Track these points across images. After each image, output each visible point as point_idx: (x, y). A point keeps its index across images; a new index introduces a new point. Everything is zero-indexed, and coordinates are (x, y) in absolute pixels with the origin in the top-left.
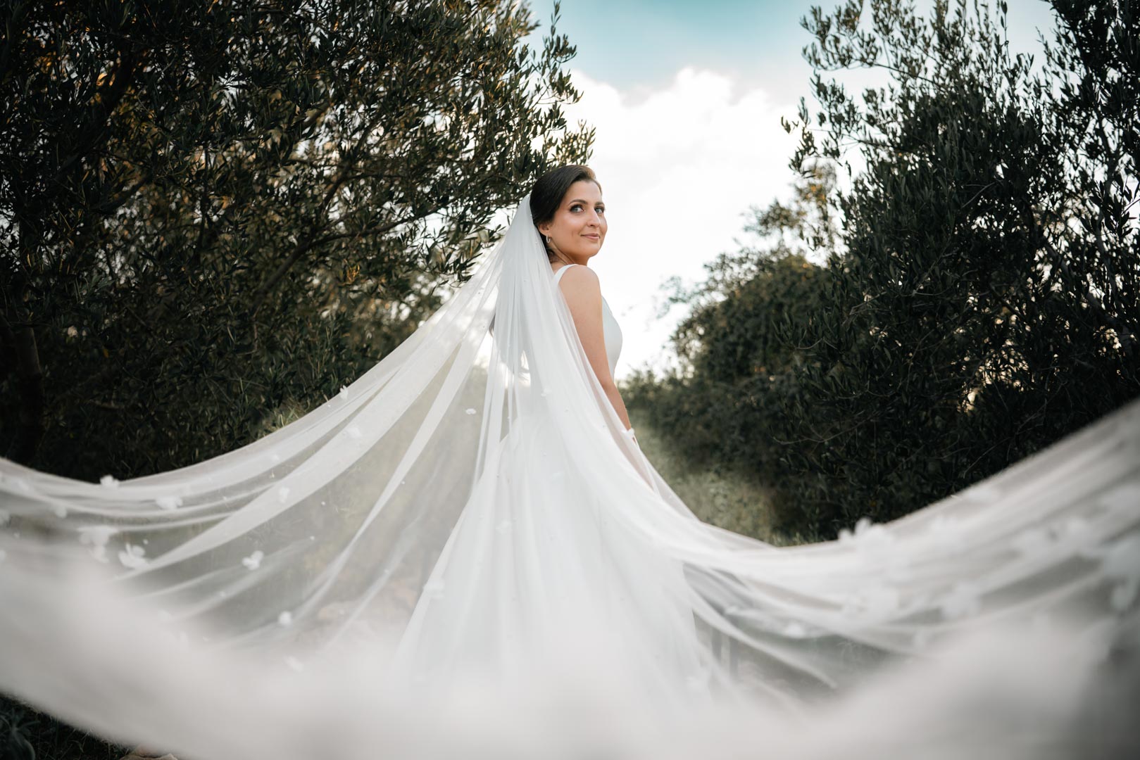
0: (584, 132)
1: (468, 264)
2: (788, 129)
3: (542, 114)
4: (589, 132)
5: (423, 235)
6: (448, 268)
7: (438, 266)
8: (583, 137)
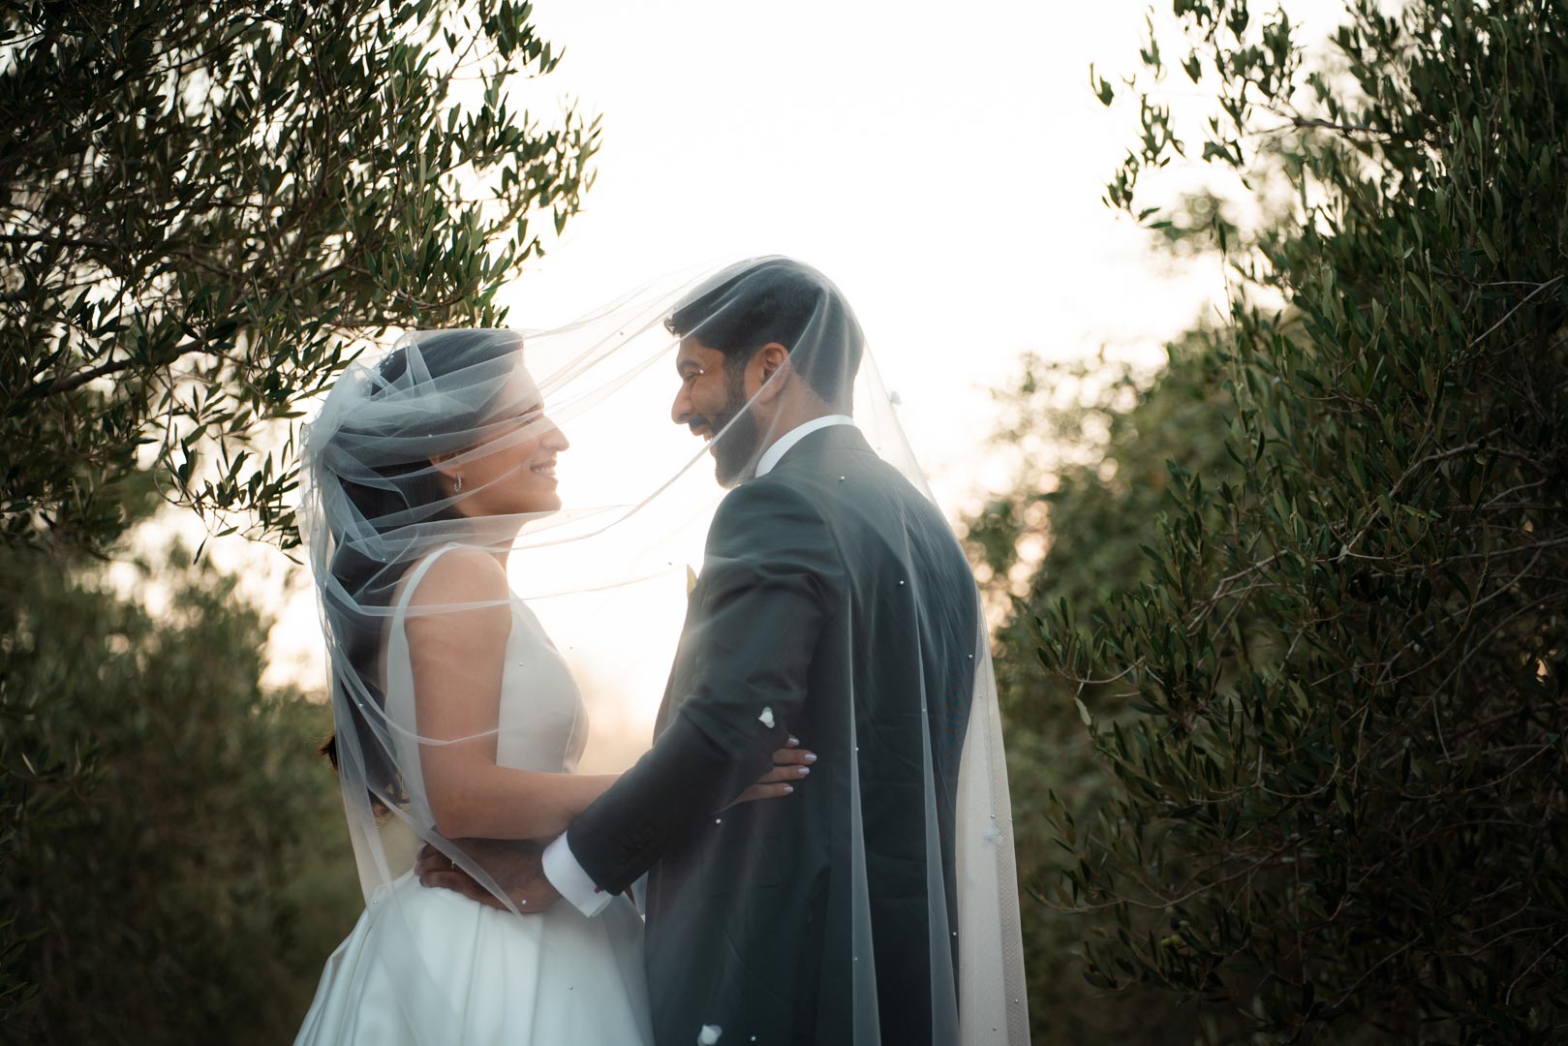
0: (574, 125)
1: (285, 485)
2: (1106, 96)
3: (462, 119)
4: (587, 125)
5: (166, 408)
6: (235, 492)
7: (209, 491)
8: (572, 138)
